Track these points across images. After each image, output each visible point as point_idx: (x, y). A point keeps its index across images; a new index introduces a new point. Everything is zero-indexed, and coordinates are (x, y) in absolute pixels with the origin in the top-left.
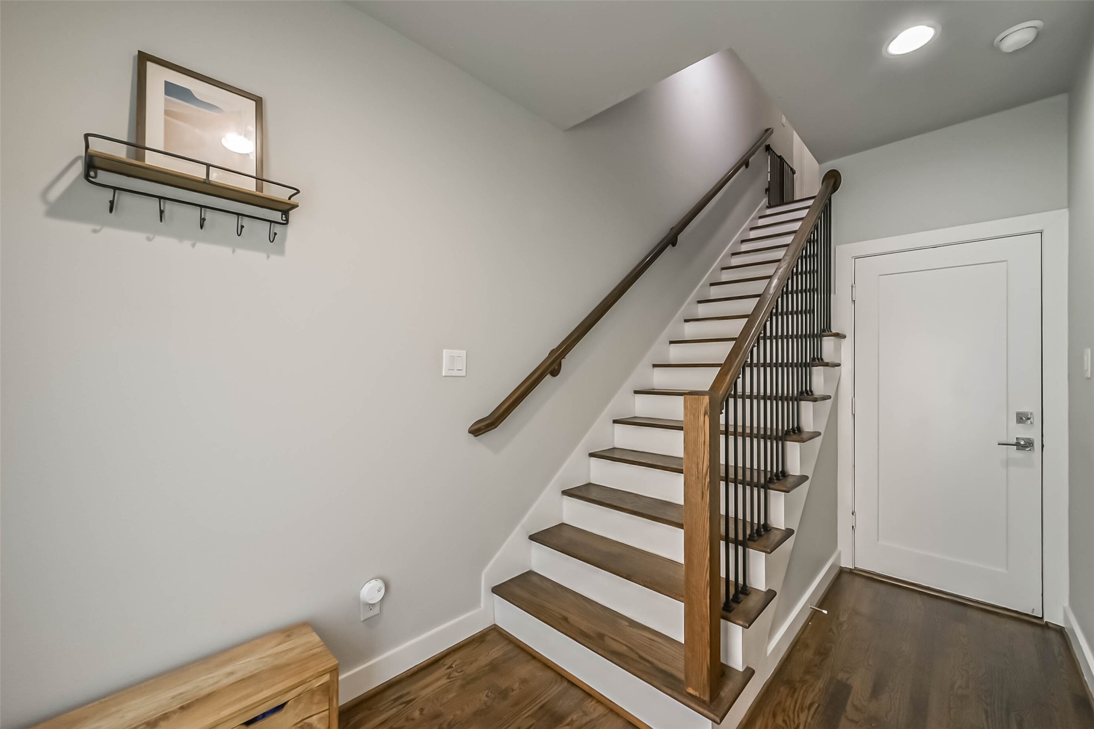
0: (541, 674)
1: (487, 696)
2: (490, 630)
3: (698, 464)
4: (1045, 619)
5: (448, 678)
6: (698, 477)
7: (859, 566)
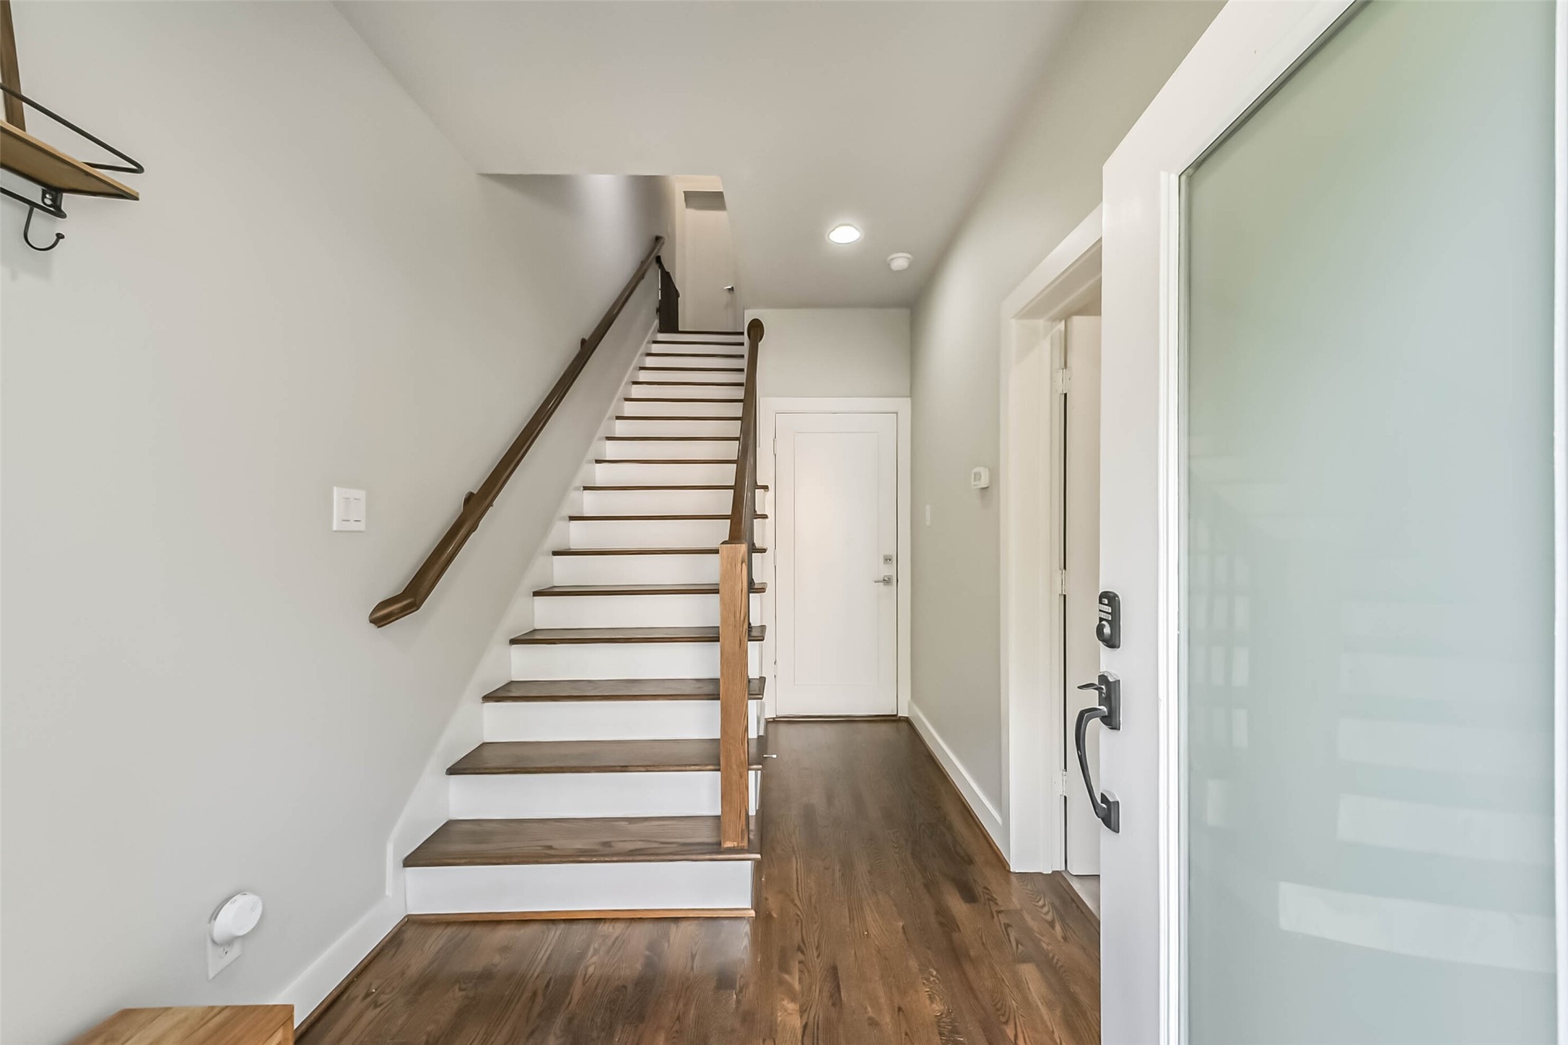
0: (522, 931)
1: (460, 990)
2: (403, 926)
3: (735, 613)
4: (899, 715)
5: (376, 1006)
6: (735, 626)
7: (780, 714)
